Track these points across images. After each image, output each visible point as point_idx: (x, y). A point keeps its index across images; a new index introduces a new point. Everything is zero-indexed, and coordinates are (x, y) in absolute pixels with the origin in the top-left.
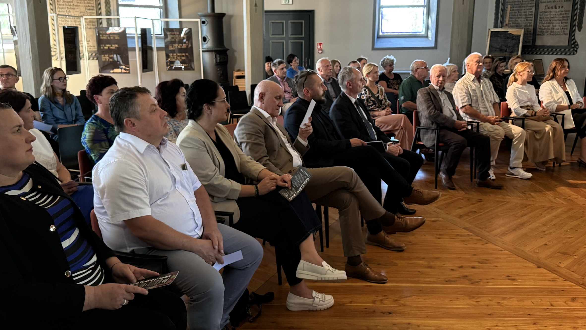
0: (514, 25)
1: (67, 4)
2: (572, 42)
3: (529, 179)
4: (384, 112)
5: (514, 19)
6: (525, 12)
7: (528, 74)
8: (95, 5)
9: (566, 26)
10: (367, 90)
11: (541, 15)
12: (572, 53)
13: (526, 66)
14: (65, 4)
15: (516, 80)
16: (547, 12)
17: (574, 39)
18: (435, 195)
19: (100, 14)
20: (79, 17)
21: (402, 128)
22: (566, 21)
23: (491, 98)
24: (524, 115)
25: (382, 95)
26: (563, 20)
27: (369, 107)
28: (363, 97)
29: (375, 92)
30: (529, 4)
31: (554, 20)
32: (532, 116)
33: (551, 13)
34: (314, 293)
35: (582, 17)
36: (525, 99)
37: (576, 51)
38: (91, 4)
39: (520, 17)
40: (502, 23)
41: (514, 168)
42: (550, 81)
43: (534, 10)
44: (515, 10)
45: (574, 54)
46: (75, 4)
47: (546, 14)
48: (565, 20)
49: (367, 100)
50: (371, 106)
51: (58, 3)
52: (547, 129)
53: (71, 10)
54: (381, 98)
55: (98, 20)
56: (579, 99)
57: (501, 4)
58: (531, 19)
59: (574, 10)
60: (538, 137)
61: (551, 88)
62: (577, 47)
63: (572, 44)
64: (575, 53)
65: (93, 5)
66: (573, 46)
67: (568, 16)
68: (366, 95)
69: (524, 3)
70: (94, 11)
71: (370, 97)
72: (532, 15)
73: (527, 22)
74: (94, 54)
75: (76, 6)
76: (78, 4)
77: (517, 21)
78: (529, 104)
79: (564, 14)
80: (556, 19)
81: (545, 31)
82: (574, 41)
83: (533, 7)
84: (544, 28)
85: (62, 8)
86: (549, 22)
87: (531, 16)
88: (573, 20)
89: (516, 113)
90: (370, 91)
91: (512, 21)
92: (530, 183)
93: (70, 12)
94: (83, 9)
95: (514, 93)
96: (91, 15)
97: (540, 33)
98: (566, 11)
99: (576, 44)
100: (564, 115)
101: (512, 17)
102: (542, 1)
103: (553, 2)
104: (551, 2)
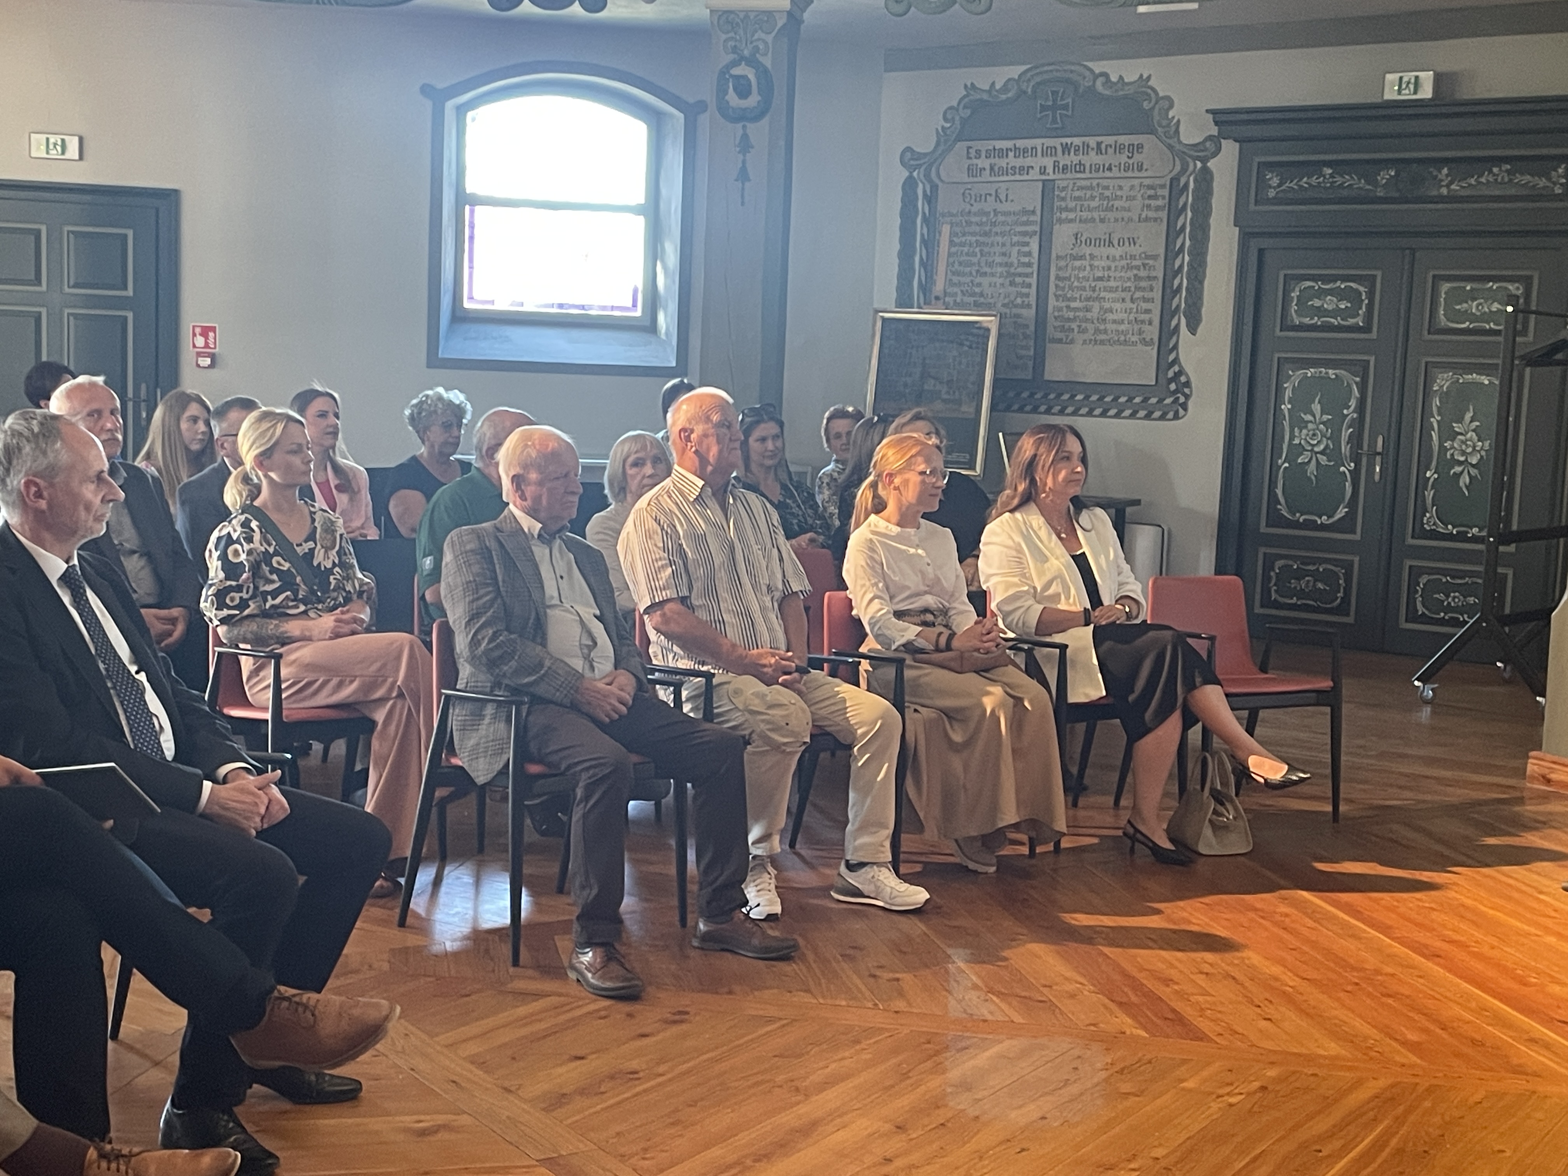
0: (967, 299)
2: (1171, 374)
3: (917, 912)
4: (328, 621)
5: (968, 279)
6: (1004, 254)
7: (923, 482)
9: (1148, 311)
11: (1059, 269)
12: (1171, 415)
13: (914, 451)
15: (879, 507)
16: (1082, 257)
17: (1176, 361)
18: (373, 1015)
21: (401, 695)
22: (1147, 295)
23: (772, 576)
24: (909, 647)
25: (327, 549)
26: (1138, 289)
27: (265, 601)
29: (295, 533)
30: (1016, 223)
31: (1105, 289)
32: (938, 650)
33: (1096, 263)
35: (1201, 283)
36: (913, 582)
37: (1184, 407)
39: (988, 270)
40: (925, 289)
41: (862, 865)
42: (1018, 515)
43: (1034, 247)
44: (971, 245)
45: (1176, 417)
47: (1077, 263)
48: (1143, 289)
49: (255, 568)
50: (275, 594)
52: (988, 703)
54: (323, 559)
56: (1128, 587)
57: (919, 221)
58: (1027, 280)
59: (1171, 254)
60: (957, 737)
61: (1019, 539)
62: (1186, 390)
63: (1170, 381)
64: (1181, 412)
66: (1173, 387)
67: (1154, 274)
69: (1001, 218)
71: (267, 557)
72: (1029, 265)
73: (1013, 289)
77: (979, 285)
78: (930, 600)
79: (1138, 268)
80: (1112, 284)
81: (1074, 326)
82: (1176, 368)
83: (1032, 234)
84: (1071, 315)
86: (1089, 293)
87: (1029, 270)
88: (1169, 292)
89: (877, 637)
90: (268, 526)
91: (960, 284)
92: (917, 927)
95: (871, 558)
97: (1059, 335)
98: (1148, 257)
99: (1183, 379)
100: (1063, 648)
101: (962, 268)
102: (1064, 215)
103: (1102, 221)
104: (1093, 220)
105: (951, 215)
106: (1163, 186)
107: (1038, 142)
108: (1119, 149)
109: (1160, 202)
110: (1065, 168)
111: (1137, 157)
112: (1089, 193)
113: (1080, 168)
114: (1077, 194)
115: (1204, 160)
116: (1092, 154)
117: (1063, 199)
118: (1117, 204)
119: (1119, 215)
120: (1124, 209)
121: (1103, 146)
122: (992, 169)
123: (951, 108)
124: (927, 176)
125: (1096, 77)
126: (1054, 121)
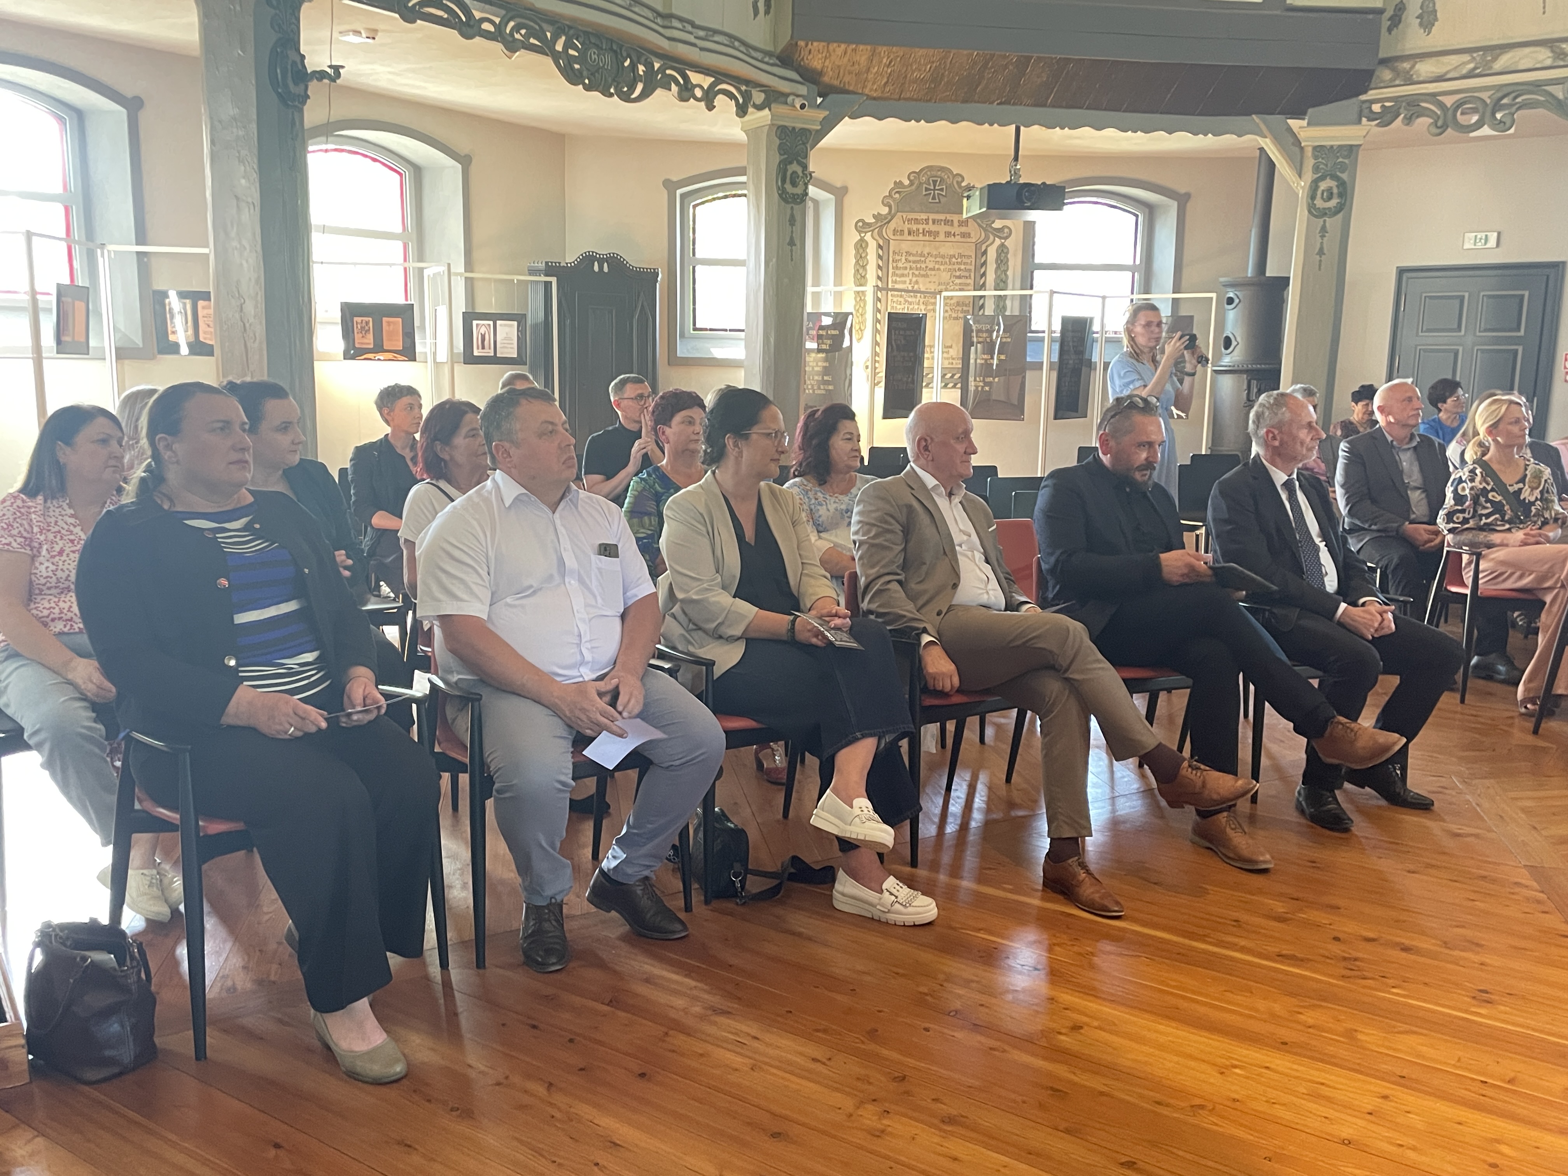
1: (914, 265)
8: (973, 268)
10: (1478, 471)
14: (908, 265)
19: (983, 287)
20: (934, 294)
28: (1464, 489)
29: (1509, 478)
34: (891, 882)
38: (965, 264)
46: (931, 266)
51: (895, 265)
53: (920, 280)
54: (1529, 495)
55: (977, 299)
65: (968, 267)
68: (1470, 485)
70: (969, 281)
74: (957, 376)
75: (933, 269)
76: (937, 267)
85: (903, 275)
90: (1488, 473)
93: (917, 282)
94: (945, 276)
96: (961, 290)
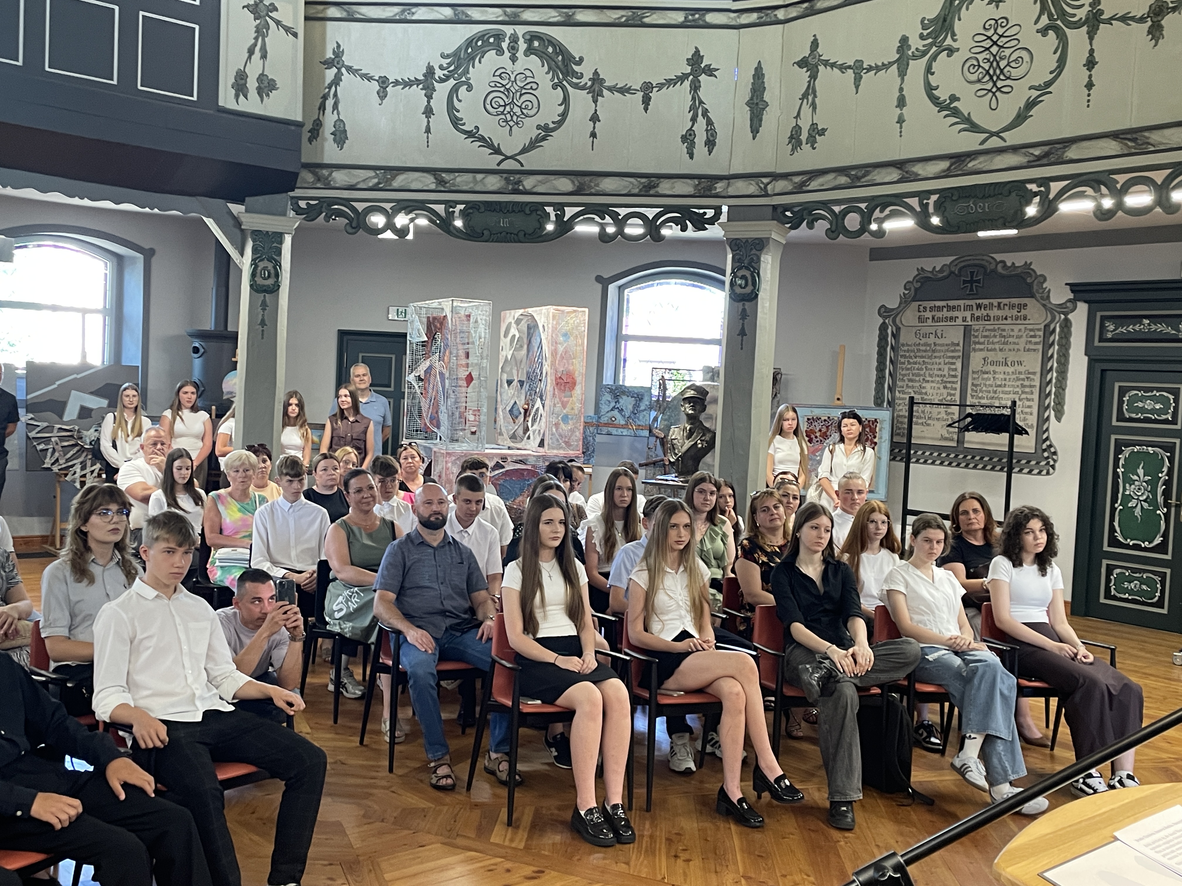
0: (917, 396)
2: (1044, 446)
9: (1030, 407)
12: (1044, 472)
17: (1048, 438)
22: (1029, 396)
26: (1023, 392)
31: (1003, 392)
33: (997, 376)
35: (1064, 390)
37: (1053, 467)
39: (930, 379)
40: (892, 389)
43: (959, 365)
44: (919, 363)
45: (1048, 473)
47: (986, 376)
48: (1026, 393)
57: (889, 349)
58: (954, 386)
59: (1045, 371)
62: (1054, 457)
63: (1045, 450)
64: (1051, 470)
66: (1046, 454)
67: (1033, 383)
73: (945, 392)
80: (1007, 389)
82: (1048, 443)
83: (957, 358)
86: (992, 395)
87: (955, 380)
88: (1043, 395)
98: (1029, 373)
99: (1052, 450)
102: (978, 346)
103: (1001, 350)
104: (995, 350)
105: (908, 345)
106: (1039, 330)
107: (961, 302)
108: (1012, 307)
109: (1037, 340)
110: (978, 318)
111: (1023, 312)
112: (992, 334)
113: (988, 318)
114: (985, 334)
115: (1066, 314)
116: (995, 309)
117: (976, 337)
118: (1011, 340)
119: (1011, 347)
120: (1014, 343)
121: (1002, 305)
122: (933, 318)
123: (908, 282)
124: (894, 321)
125: (997, 263)
126: (972, 290)
